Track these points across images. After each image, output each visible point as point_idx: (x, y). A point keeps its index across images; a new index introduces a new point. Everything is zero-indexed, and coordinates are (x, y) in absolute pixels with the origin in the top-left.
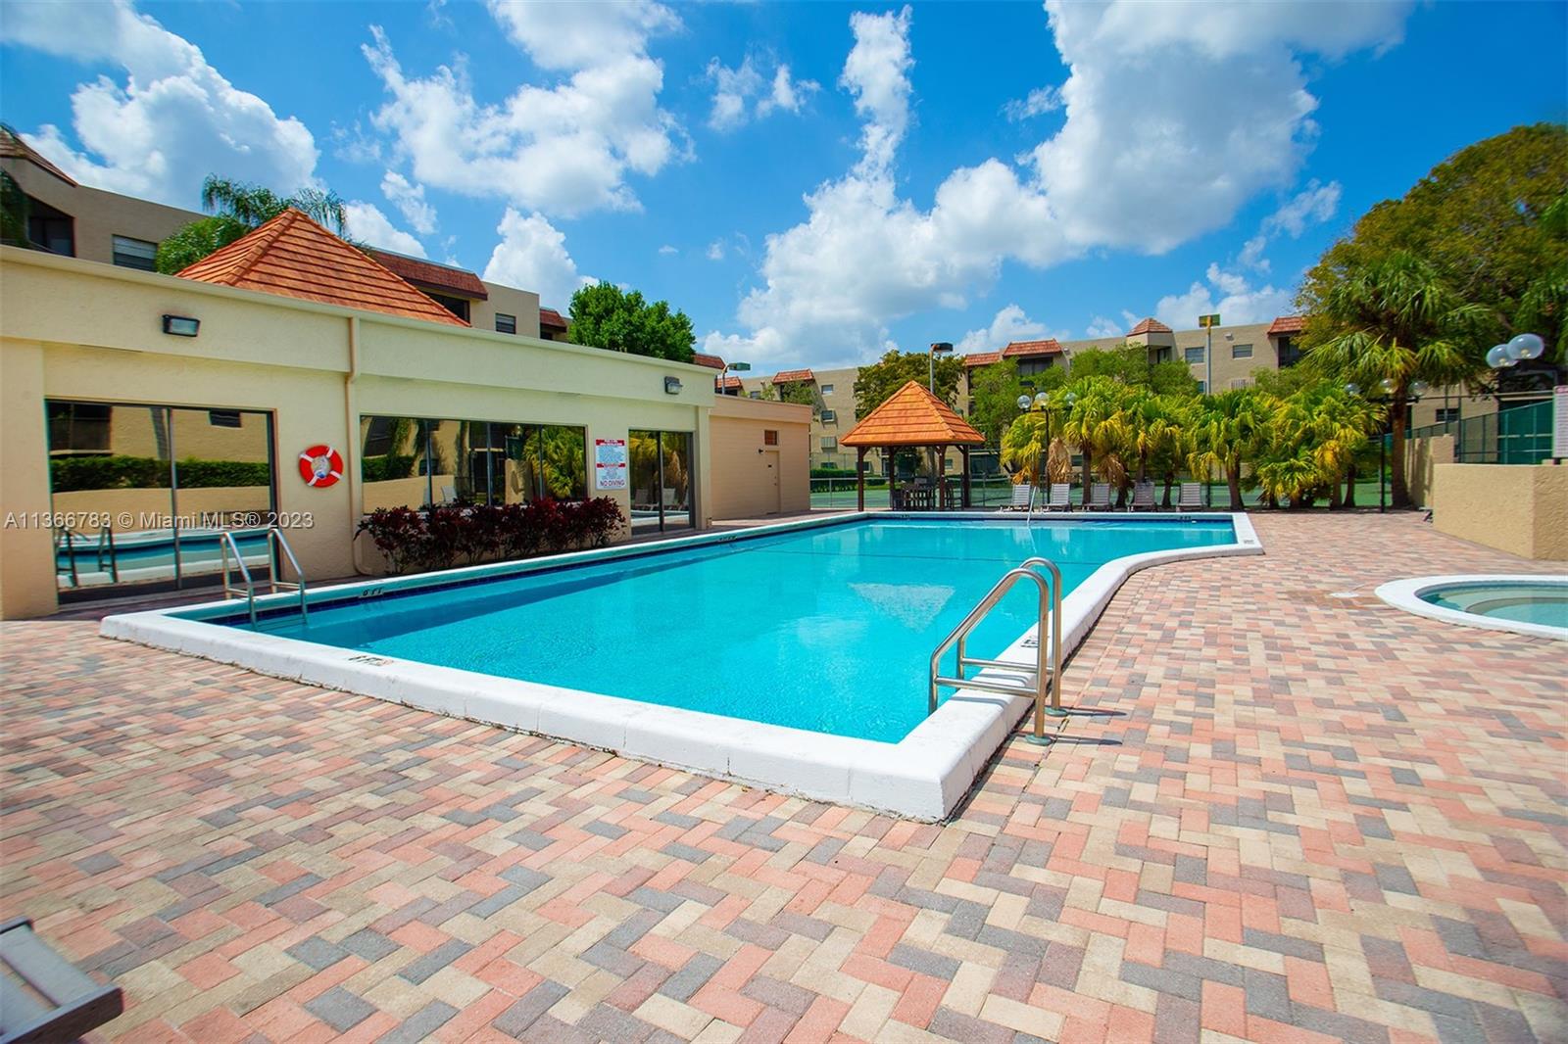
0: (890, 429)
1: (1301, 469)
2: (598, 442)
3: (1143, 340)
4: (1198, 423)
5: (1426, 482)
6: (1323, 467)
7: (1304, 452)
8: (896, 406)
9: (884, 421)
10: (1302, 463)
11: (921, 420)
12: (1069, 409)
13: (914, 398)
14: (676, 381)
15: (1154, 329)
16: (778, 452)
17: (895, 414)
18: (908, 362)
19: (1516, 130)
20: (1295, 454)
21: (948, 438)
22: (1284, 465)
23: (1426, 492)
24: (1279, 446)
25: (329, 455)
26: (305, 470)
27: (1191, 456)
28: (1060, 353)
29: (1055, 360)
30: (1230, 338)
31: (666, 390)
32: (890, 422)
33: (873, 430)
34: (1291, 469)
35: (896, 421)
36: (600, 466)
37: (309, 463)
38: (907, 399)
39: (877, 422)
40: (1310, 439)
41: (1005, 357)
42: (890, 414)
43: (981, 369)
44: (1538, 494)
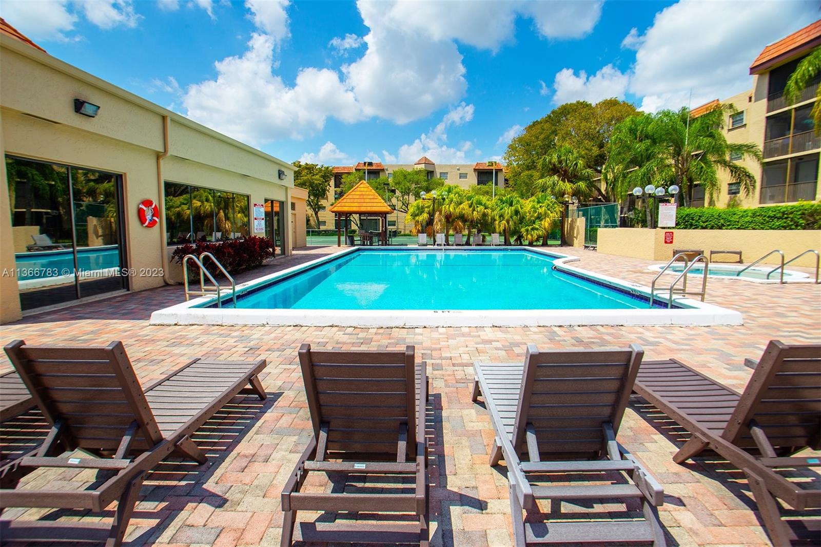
0: (356, 204)
1: (537, 229)
2: (255, 205)
3: (422, 166)
4: (499, 208)
5: (575, 235)
6: (545, 229)
7: (537, 222)
8: (357, 193)
9: (352, 200)
10: (537, 227)
11: (372, 201)
12: (444, 199)
13: (366, 189)
14: (283, 173)
15: (427, 162)
16: (295, 214)
17: (358, 197)
18: (307, 168)
19: (578, 102)
20: (534, 223)
21: (388, 210)
22: (531, 227)
23: (575, 239)
24: (529, 220)
25: (153, 206)
26: (141, 215)
27: (497, 222)
28: (383, 169)
29: (381, 173)
30: (459, 170)
31: (279, 178)
32: (355, 201)
33: (347, 204)
34: (533, 229)
35: (359, 201)
36: (256, 219)
37: (144, 210)
38: (362, 189)
39: (348, 201)
40: (539, 218)
41: (356, 170)
42: (355, 197)
43: (347, 175)
44: (656, 239)
